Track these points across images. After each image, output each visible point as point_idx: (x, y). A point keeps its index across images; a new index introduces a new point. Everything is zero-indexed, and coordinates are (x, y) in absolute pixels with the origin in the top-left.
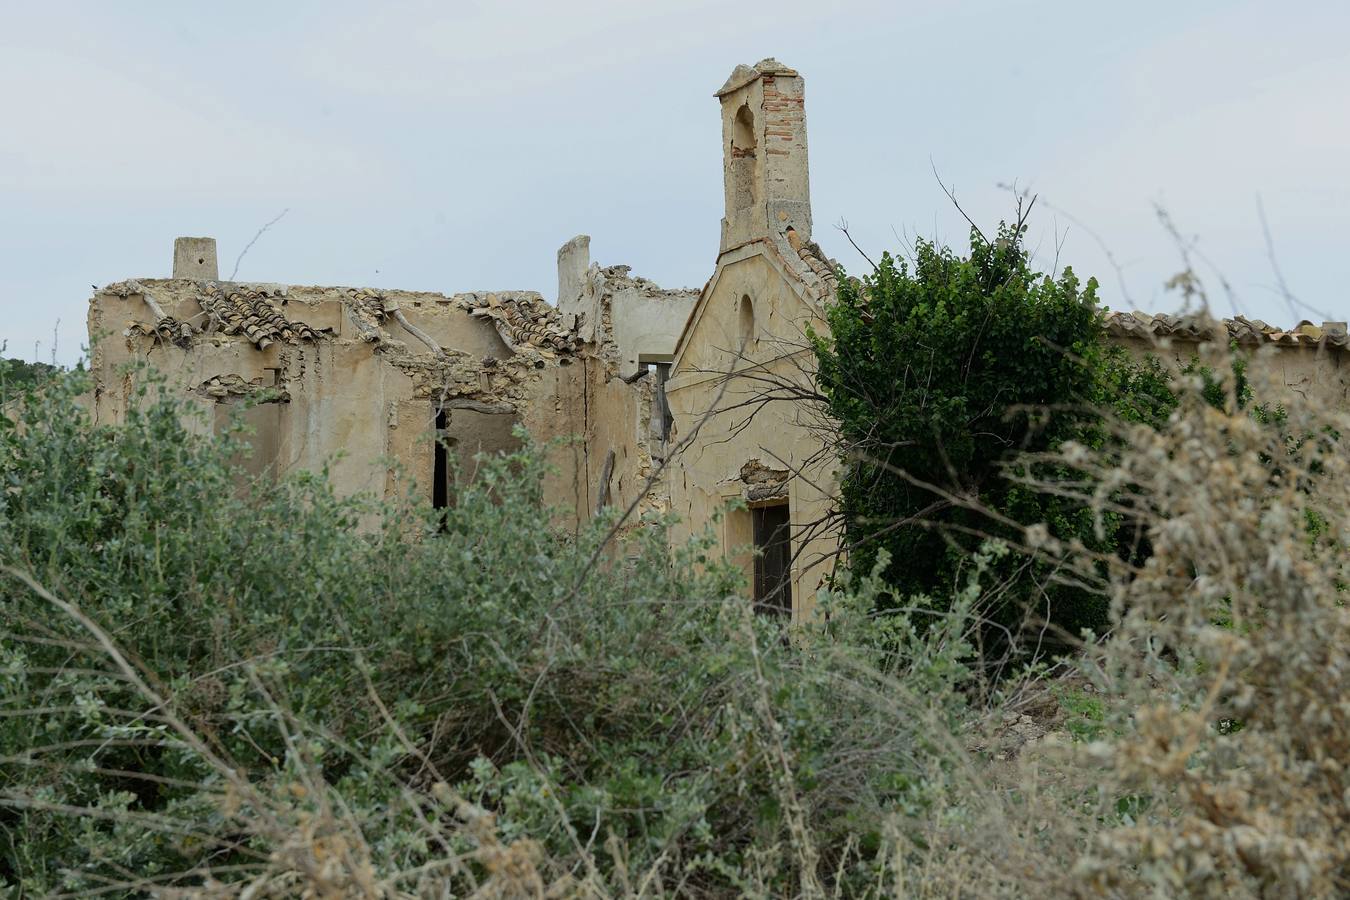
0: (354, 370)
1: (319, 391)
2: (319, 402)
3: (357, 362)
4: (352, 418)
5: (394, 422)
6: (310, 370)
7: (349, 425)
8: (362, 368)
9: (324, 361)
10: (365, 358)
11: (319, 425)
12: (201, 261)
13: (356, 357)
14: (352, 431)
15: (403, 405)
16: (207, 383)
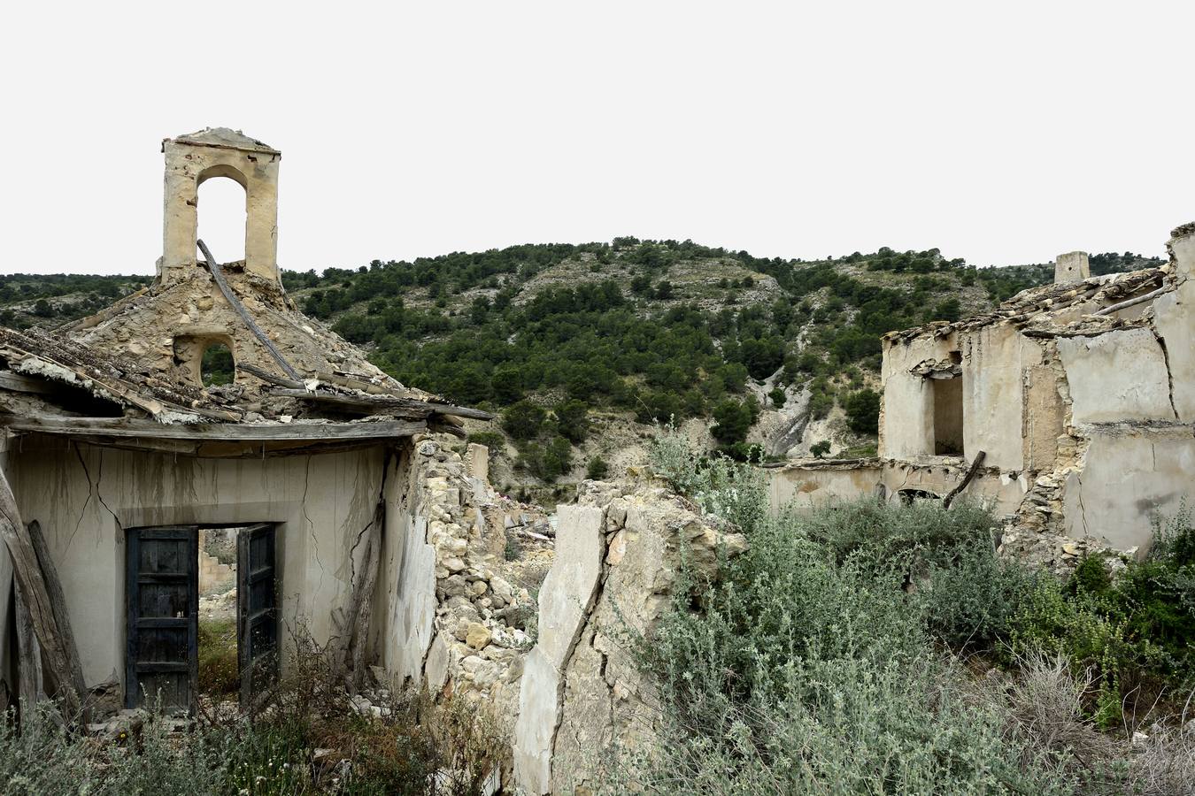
0: (1003, 345)
1: (980, 364)
2: (979, 373)
3: (1004, 339)
4: (1000, 382)
5: (1028, 384)
6: (974, 350)
7: (999, 387)
8: (1007, 344)
9: (983, 342)
10: (1009, 336)
11: (980, 389)
12: (1070, 269)
13: (1004, 335)
14: (1001, 392)
15: (1035, 368)
16: (918, 366)
